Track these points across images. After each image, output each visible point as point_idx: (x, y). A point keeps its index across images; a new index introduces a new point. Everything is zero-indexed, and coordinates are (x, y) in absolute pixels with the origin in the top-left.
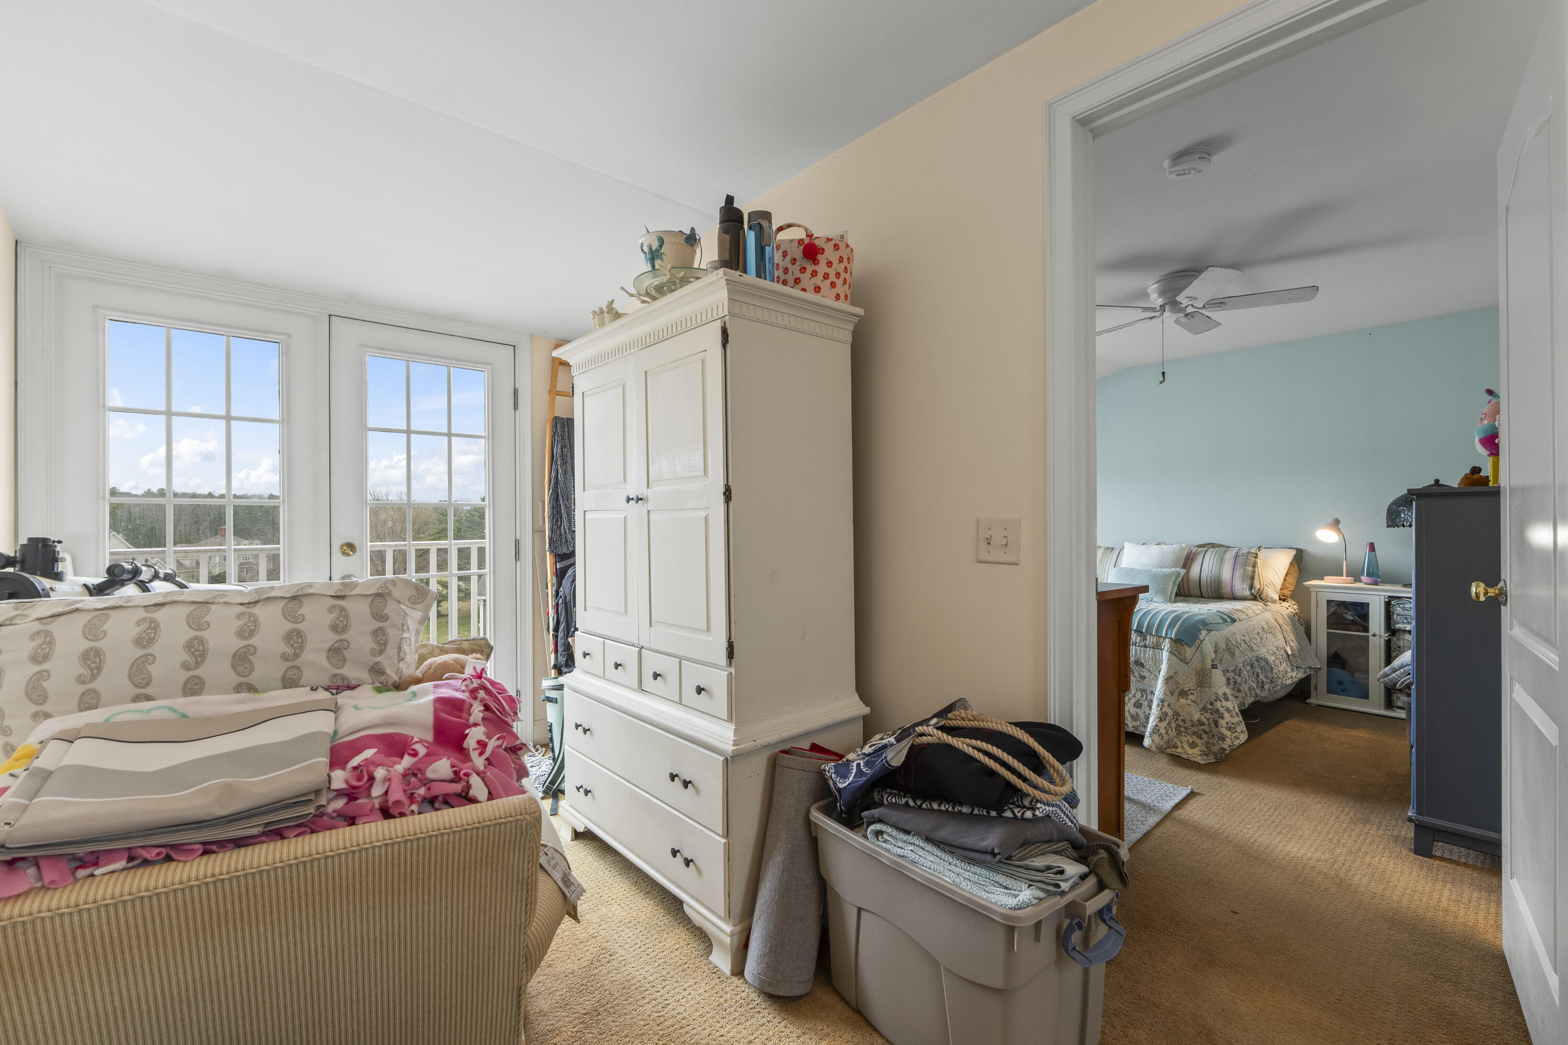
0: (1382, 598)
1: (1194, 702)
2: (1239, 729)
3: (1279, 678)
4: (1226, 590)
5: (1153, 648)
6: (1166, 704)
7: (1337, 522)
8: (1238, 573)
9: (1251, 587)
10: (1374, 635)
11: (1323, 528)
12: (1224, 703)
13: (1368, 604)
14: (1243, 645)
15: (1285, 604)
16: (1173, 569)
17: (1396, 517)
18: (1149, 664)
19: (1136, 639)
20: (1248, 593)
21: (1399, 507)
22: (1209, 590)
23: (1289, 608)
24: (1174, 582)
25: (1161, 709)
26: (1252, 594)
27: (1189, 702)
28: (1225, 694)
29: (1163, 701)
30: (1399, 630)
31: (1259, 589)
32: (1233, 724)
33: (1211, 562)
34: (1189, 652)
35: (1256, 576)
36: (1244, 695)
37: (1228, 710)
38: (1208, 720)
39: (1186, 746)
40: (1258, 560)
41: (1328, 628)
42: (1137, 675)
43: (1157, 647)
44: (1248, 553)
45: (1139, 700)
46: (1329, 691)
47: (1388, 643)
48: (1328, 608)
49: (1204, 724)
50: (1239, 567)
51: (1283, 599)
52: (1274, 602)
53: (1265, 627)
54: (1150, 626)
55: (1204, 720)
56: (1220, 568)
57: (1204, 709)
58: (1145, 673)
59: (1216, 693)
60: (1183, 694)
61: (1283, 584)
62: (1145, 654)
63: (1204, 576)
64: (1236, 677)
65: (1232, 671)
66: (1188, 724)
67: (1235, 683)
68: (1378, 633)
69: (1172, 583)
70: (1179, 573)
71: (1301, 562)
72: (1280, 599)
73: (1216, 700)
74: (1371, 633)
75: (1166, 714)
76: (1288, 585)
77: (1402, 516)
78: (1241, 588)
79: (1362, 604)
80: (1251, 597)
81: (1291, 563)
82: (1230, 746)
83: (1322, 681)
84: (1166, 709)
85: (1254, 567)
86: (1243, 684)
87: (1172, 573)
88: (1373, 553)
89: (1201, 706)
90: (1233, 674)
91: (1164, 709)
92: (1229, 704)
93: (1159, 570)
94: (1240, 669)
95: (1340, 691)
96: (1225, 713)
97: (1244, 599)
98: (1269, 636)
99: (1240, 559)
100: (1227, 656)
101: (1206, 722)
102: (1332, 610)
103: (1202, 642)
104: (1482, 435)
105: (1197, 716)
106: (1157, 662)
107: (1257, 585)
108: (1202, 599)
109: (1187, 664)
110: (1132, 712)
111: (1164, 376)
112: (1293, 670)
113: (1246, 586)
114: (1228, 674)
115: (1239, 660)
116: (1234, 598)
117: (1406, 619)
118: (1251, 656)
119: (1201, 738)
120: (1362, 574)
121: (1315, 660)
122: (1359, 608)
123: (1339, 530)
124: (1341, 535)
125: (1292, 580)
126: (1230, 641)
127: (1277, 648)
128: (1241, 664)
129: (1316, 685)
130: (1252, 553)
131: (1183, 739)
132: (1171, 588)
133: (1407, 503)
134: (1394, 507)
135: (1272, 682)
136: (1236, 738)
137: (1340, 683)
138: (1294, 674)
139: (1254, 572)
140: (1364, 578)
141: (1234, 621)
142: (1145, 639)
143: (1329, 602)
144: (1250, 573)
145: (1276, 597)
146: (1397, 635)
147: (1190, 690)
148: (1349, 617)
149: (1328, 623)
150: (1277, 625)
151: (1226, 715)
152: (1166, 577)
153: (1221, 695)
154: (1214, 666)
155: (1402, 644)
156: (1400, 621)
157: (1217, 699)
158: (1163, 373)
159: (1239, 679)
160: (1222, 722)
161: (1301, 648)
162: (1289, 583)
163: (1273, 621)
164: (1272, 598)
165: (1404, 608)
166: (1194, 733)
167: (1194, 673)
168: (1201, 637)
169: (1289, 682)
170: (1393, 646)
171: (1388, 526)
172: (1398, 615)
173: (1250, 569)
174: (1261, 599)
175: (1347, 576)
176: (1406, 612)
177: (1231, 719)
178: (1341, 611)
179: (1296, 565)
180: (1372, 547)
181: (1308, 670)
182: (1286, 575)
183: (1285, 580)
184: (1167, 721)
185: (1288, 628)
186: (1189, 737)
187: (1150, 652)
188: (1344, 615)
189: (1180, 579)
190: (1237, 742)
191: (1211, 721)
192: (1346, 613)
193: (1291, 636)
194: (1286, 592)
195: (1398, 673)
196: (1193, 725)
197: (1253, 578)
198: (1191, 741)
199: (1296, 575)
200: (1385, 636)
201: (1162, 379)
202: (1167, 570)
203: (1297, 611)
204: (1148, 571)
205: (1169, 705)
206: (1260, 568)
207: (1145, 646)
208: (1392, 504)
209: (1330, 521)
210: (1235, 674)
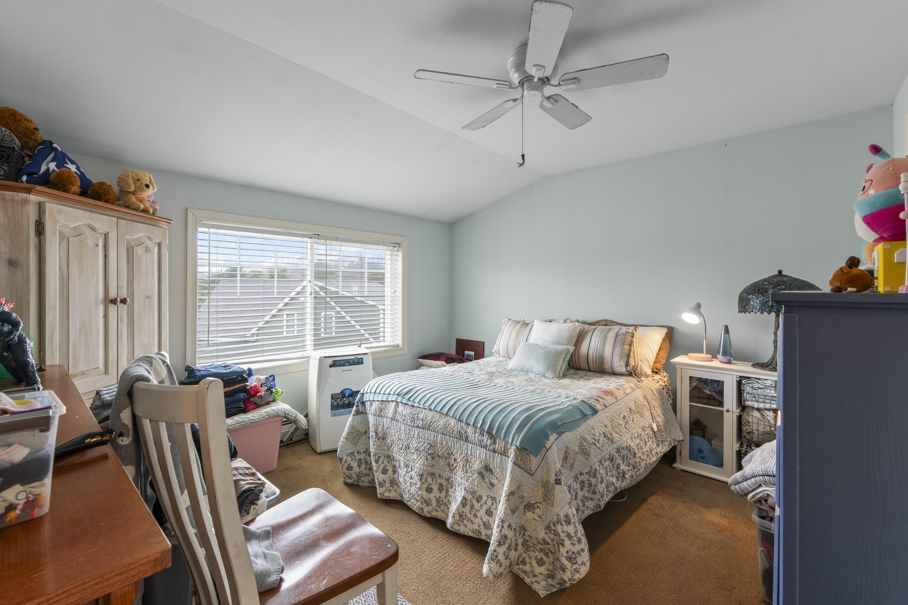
0: (735, 377)
1: (540, 518)
2: (579, 560)
3: (643, 460)
4: (607, 366)
5: (501, 454)
6: (506, 525)
7: (699, 306)
8: (618, 351)
9: (627, 365)
10: (728, 411)
11: (687, 311)
12: (566, 528)
13: (723, 382)
14: (602, 439)
15: (657, 377)
16: (565, 347)
17: (746, 305)
18: (497, 471)
19: (487, 441)
20: (623, 370)
21: (749, 295)
22: (595, 365)
23: (661, 380)
24: (564, 359)
25: (501, 531)
26: (627, 371)
27: (536, 516)
28: (567, 516)
29: (503, 521)
30: (748, 406)
31: (634, 366)
32: (573, 553)
33: (597, 340)
34: (534, 461)
35: (632, 354)
36: (600, 497)
37: (569, 536)
38: (552, 540)
39: (534, 563)
40: (634, 340)
41: (690, 401)
42: (488, 482)
43: (504, 453)
44: (626, 332)
45: (490, 508)
46: (692, 457)
47: (740, 418)
48: (690, 383)
49: (548, 544)
50: (618, 345)
51: (655, 371)
52: (647, 376)
53: (633, 407)
54: (499, 428)
55: (549, 540)
56: (604, 346)
57: (548, 528)
58: (494, 481)
59: (558, 515)
60: (530, 507)
61: (657, 358)
62: (493, 460)
63: (591, 352)
64: (591, 479)
65: (587, 473)
66: (535, 541)
67: (590, 485)
68: (731, 409)
69: (562, 360)
70: (569, 350)
71: (672, 338)
72: (653, 372)
73: (558, 523)
74: (725, 408)
75: (506, 537)
76: (660, 359)
77: (752, 303)
78: (619, 366)
79: (718, 381)
80: (627, 373)
81: (664, 339)
82: (570, 580)
83: (685, 450)
84: (506, 531)
85: (631, 345)
86: (599, 486)
87: (563, 350)
88: (727, 335)
89: (546, 524)
90: (587, 476)
91: (504, 532)
92: (570, 529)
93: (554, 346)
94: (596, 470)
95: (699, 458)
96: (566, 539)
97: (622, 375)
98: (636, 417)
99: (619, 338)
100: (581, 458)
101: (550, 542)
102: (694, 384)
103: (548, 450)
104: (868, 211)
105: (542, 534)
106: (503, 469)
107: (632, 363)
108: (589, 374)
109: (532, 475)
110: (484, 520)
111: (523, 159)
112: (658, 445)
113: (623, 363)
114: (582, 477)
115: (595, 460)
116: (614, 374)
117: (755, 397)
118: (610, 449)
119: (548, 557)
120: (719, 353)
121: (679, 432)
122: (716, 385)
123: (700, 314)
124: (702, 318)
125: (664, 354)
126: (585, 440)
127: (643, 428)
128: (597, 465)
129: (681, 451)
130: (629, 333)
131: (532, 554)
132: (562, 365)
133: (755, 292)
134: (745, 295)
135: (634, 467)
136: (577, 571)
137: (700, 451)
138: (659, 449)
139: (630, 350)
140: (720, 356)
141: (595, 412)
142: (495, 442)
143: (691, 378)
144: (627, 352)
145: (649, 371)
146: (746, 410)
147: (536, 503)
148: (707, 392)
149: (690, 397)
150: (646, 403)
151: (567, 542)
152: (558, 354)
153: (562, 517)
154: (558, 482)
155: (751, 420)
156: (750, 399)
157: (559, 521)
158: (523, 156)
159: (594, 481)
160: (563, 551)
161: (667, 422)
162: (662, 358)
163: (641, 399)
164: (645, 373)
165: (753, 388)
166: (541, 550)
167: (540, 484)
168: (548, 445)
169: (654, 459)
170: (743, 422)
171: (739, 312)
172: (748, 393)
173: (627, 347)
174: (635, 374)
175: (707, 353)
176: (754, 391)
177: (571, 547)
178: (701, 385)
179: (668, 341)
180: (727, 330)
181: (672, 443)
182: (660, 350)
183: (658, 354)
184: (507, 545)
185: (656, 403)
186: (537, 553)
187: (498, 457)
188: (704, 390)
189: (569, 356)
190: (577, 577)
191: (555, 541)
192: (705, 388)
193: (658, 411)
194: (659, 365)
195: (749, 482)
196: (539, 543)
197: (629, 356)
198: (539, 557)
199: (667, 350)
200: (737, 411)
201: (521, 162)
202: (560, 347)
203: (666, 383)
204: (546, 348)
205: (509, 526)
206: (636, 347)
207: (494, 451)
208: (743, 292)
209: (693, 305)
210: (590, 475)
